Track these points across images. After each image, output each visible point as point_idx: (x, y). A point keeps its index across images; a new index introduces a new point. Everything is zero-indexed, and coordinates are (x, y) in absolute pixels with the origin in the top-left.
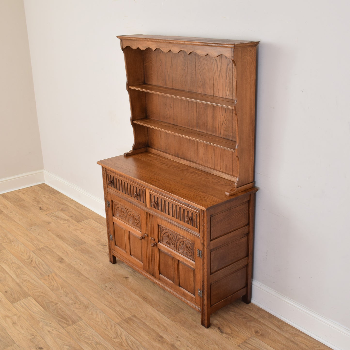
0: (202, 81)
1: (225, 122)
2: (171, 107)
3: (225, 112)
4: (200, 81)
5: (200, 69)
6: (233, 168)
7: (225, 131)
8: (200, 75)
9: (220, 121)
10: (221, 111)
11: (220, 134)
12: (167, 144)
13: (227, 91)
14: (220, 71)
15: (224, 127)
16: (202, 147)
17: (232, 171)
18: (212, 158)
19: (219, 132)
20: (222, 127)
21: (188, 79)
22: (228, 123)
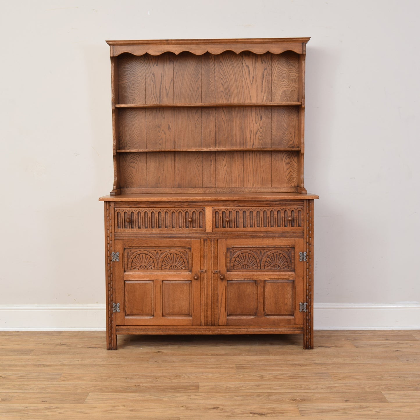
0: (225, 91)
1: (261, 130)
2: (170, 129)
3: (260, 119)
4: (222, 91)
5: (222, 78)
6: (273, 178)
7: (260, 140)
8: (222, 84)
9: (252, 131)
10: (254, 119)
11: (253, 145)
12: (159, 177)
13: (264, 96)
14: (253, 77)
15: (259, 136)
16: (223, 166)
17: (270, 183)
18: (239, 175)
19: (252, 143)
20: (256, 136)
21: (202, 90)
22: (264, 131)
